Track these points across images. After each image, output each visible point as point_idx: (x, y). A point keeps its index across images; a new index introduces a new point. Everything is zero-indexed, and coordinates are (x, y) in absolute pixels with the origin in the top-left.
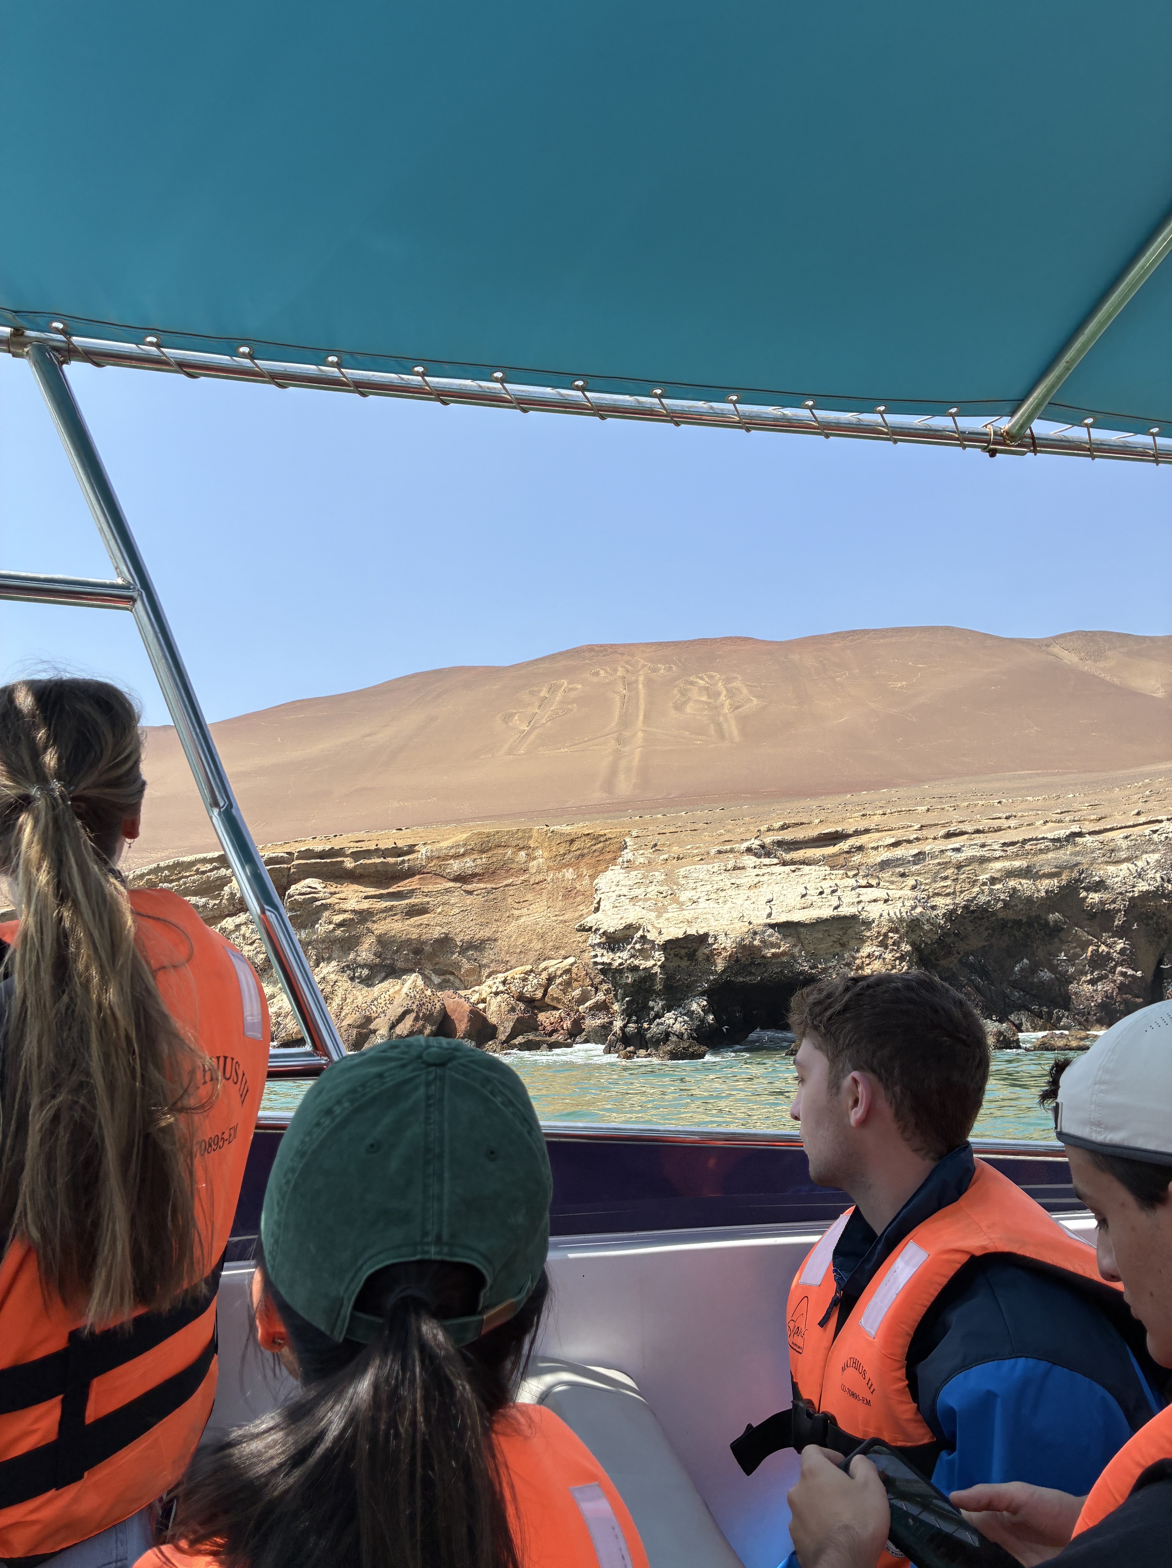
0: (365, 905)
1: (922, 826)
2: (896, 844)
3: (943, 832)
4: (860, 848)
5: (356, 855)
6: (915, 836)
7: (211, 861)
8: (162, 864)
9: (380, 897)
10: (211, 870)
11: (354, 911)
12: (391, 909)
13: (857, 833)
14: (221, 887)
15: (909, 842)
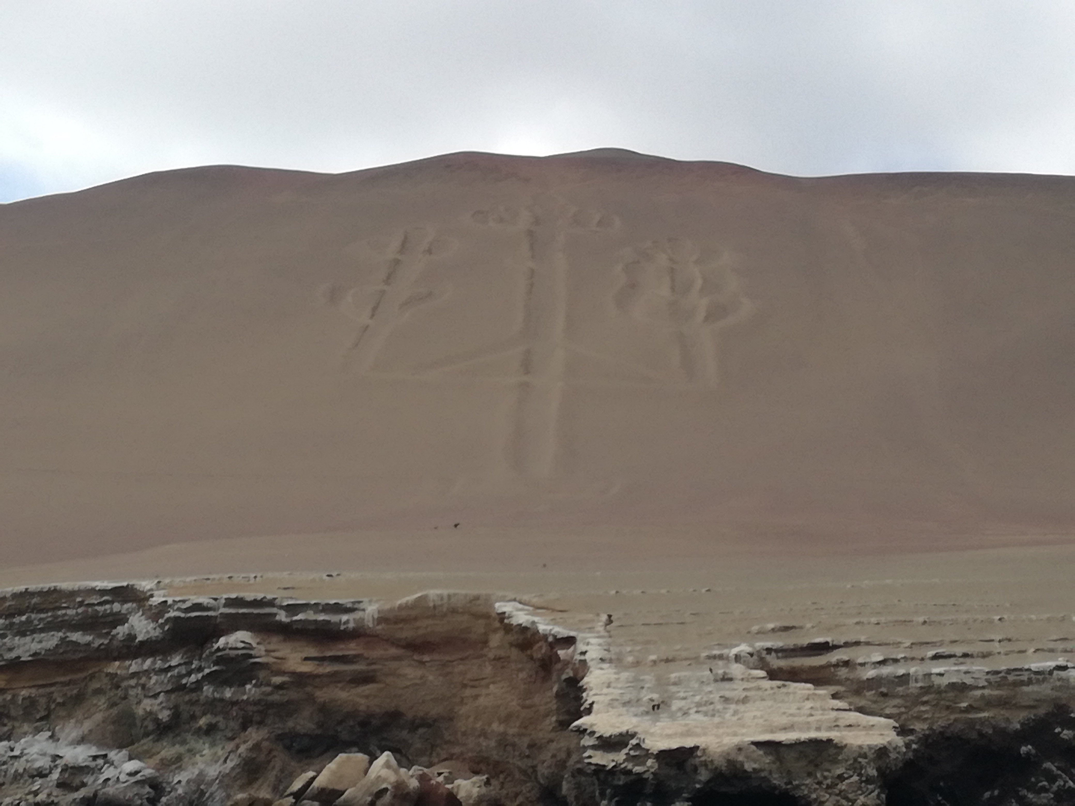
1: (912, 644)
2: (883, 663)
3: (931, 653)
4: (846, 664)
6: (903, 656)
7: (103, 592)
9: (322, 659)
10: (100, 604)
11: (293, 673)
13: (847, 645)
14: (114, 624)
15: (896, 661)
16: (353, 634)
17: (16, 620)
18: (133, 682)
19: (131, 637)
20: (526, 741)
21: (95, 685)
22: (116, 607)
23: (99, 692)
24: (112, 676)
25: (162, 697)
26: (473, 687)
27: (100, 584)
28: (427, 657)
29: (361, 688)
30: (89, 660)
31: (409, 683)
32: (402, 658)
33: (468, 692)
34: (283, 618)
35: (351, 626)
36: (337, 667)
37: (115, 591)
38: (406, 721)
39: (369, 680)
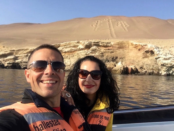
0: (104, 51)
5: (102, 43)
7: (76, 42)
8: (67, 42)
10: (76, 44)
12: (108, 52)
14: (77, 46)
16: (110, 46)
17: (65, 46)
18: (80, 54)
19: (80, 48)
21: (75, 54)
22: (78, 44)
23: (76, 55)
24: (77, 53)
27: (75, 42)
28: (121, 49)
29: (112, 54)
30: (74, 51)
31: (119, 53)
32: (118, 49)
33: (127, 54)
34: (100, 44)
35: (110, 45)
36: (108, 51)
37: (78, 42)
38: (119, 58)
39: (113, 52)
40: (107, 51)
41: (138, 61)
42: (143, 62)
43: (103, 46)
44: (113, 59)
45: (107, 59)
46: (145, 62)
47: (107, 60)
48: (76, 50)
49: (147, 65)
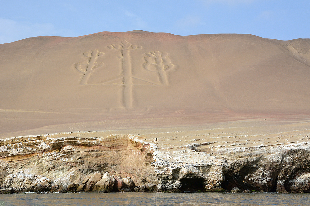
1: (227, 142)
2: (221, 147)
3: (232, 144)
4: (213, 147)
5: (81, 140)
9: (89, 151)
10: (34, 140)
11: (82, 155)
13: (212, 143)
14: (37, 145)
15: (224, 146)
16: (96, 145)
17: (13, 145)
18: (43, 158)
19: (42, 148)
20: (138, 168)
22: (38, 141)
23: (34, 161)
24: (38, 157)
25: (50, 162)
26: (125, 156)
27: (34, 136)
28: (113, 150)
29: (99, 158)
30: (31, 154)
31: (109, 156)
32: (108, 150)
33: (124, 157)
34: (79, 142)
35: (95, 143)
36: (93, 153)
37: (38, 137)
38: (109, 165)
39: (100, 156)
40: (90, 153)
41: (139, 170)
42: (146, 171)
43: (83, 145)
44: (99, 166)
45: (89, 167)
46: (149, 171)
47: (90, 169)
48: (35, 152)
49: (151, 175)
